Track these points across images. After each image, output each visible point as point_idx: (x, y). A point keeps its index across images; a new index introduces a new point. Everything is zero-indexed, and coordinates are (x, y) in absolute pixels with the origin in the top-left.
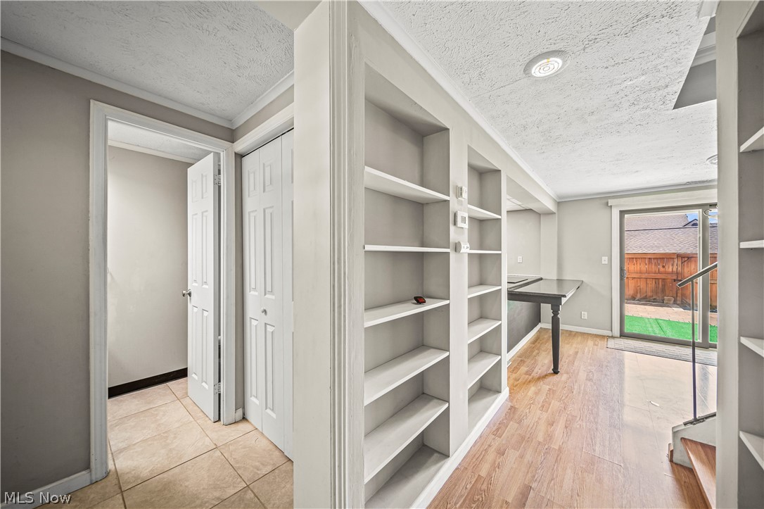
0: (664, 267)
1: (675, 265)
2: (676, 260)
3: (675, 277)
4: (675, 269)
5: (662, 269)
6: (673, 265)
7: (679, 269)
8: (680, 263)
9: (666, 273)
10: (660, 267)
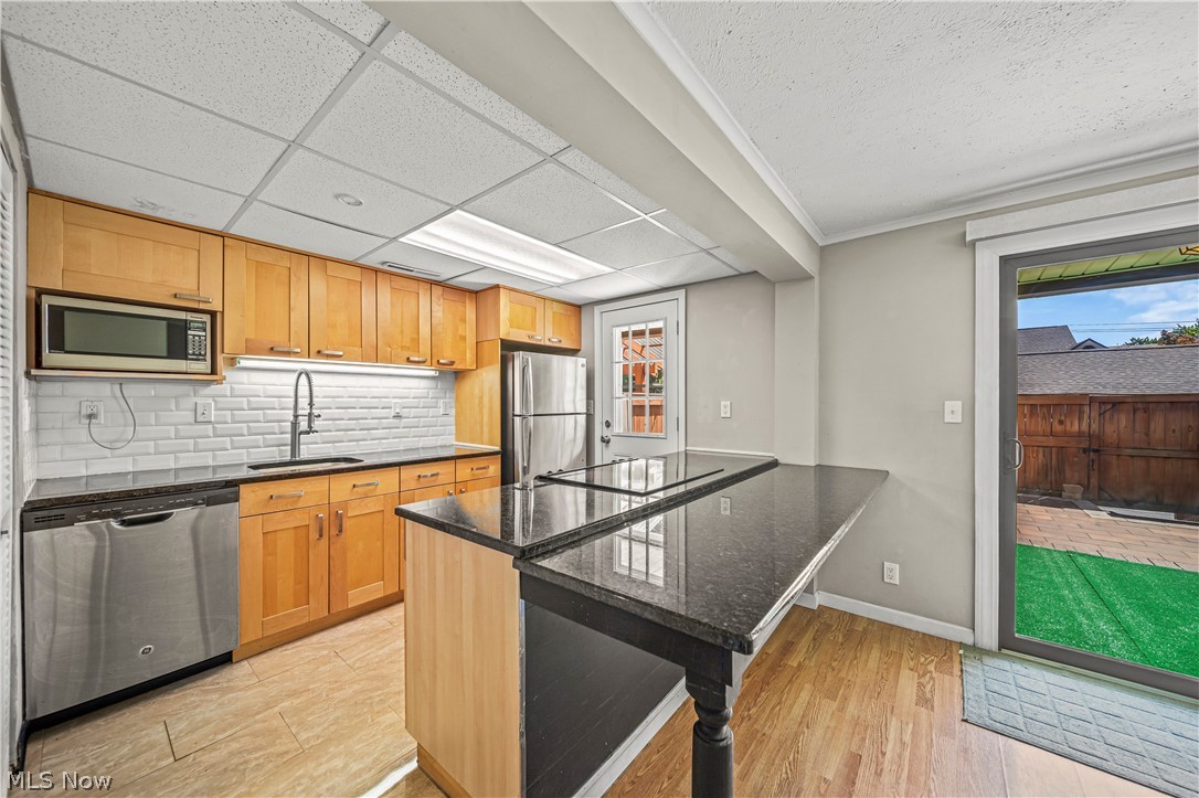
0: (1061, 422)
1: (1086, 416)
2: (1087, 409)
3: (1085, 445)
4: (1085, 427)
5: (1058, 428)
6: (1080, 419)
7: (1095, 426)
8: (1095, 414)
9: (1066, 434)
10: (1056, 424)
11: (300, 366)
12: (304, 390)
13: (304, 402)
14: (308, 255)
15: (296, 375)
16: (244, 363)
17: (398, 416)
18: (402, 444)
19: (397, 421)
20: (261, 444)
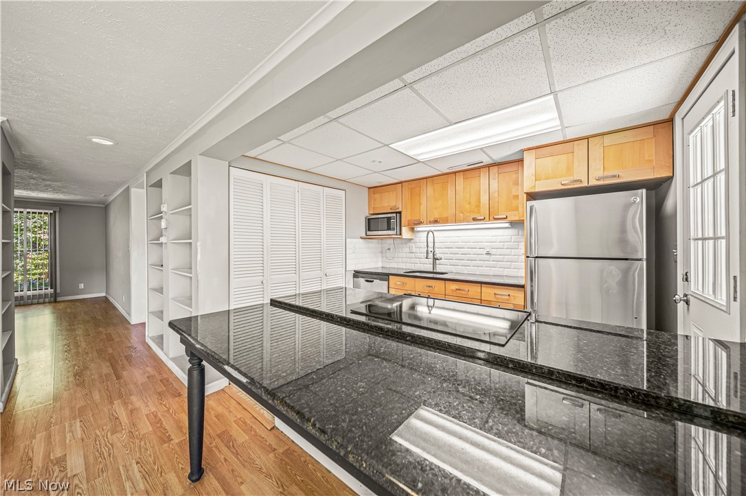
11: (428, 229)
12: (431, 239)
13: (431, 245)
14: (426, 178)
15: (426, 233)
16: (418, 229)
17: (488, 254)
18: (492, 272)
19: (488, 256)
20: (418, 262)
